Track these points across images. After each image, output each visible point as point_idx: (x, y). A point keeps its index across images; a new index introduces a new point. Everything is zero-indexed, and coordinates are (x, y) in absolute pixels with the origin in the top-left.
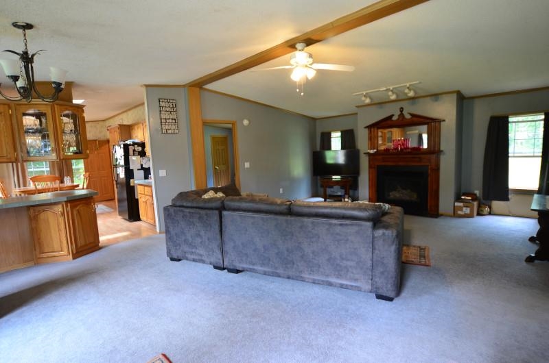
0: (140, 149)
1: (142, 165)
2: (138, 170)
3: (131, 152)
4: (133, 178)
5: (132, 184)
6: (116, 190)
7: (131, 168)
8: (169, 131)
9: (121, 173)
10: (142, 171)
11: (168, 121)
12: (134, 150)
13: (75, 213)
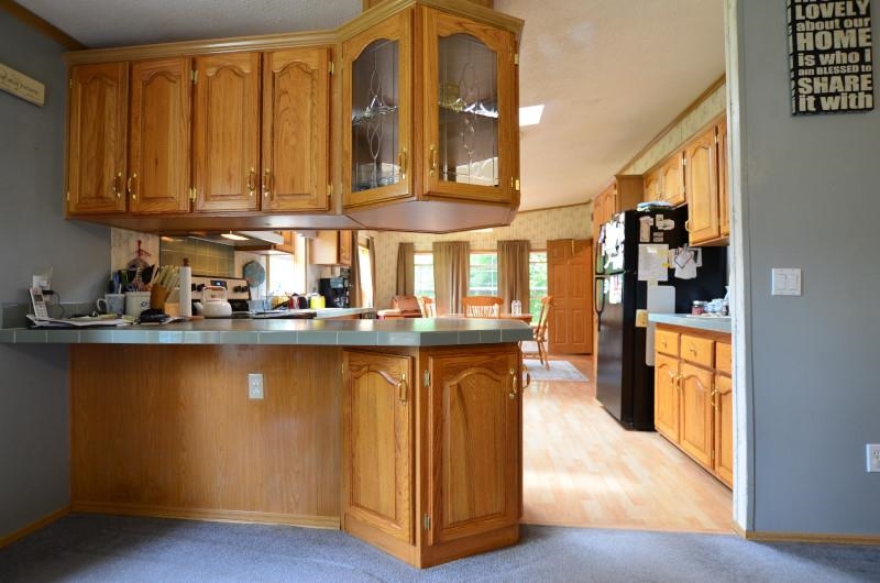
0: (670, 224)
1: (671, 271)
2: (661, 283)
3: (645, 234)
4: (644, 306)
5: (639, 324)
6: (596, 335)
7: (641, 278)
8: (826, 104)
9: (614, 290)
10: (671, 290)
11: (824, 59)
12: (654, 229)
13: (449, 394)
